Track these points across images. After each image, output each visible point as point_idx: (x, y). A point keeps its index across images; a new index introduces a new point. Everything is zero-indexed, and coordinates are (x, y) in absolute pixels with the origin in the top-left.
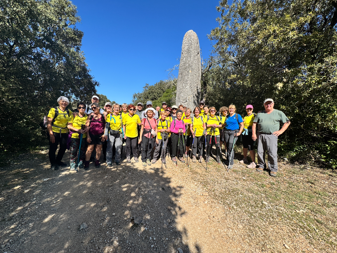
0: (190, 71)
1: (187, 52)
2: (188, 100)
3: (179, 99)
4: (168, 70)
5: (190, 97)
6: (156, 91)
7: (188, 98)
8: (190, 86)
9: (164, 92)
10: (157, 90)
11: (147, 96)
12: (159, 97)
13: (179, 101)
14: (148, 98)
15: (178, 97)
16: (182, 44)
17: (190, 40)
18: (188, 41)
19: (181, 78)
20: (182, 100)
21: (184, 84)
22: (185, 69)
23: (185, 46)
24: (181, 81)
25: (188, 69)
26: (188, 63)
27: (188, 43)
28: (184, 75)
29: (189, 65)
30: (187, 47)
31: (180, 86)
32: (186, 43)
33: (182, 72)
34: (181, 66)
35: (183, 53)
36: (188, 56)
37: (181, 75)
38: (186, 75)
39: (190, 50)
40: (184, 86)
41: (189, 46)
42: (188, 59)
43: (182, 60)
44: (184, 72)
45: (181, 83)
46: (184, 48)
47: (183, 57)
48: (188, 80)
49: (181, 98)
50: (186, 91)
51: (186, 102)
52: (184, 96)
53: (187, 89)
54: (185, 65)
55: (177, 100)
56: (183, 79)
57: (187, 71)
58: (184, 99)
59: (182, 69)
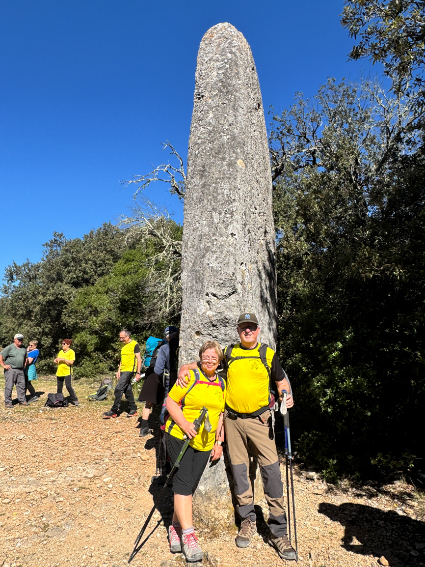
0: (240, 163)
1: (220, 91)
2: (239, 287)
3: (199, 279)
4: (133, 179)
5: (247, 274)
6: (90, 256)
7: (239, 279)
8: (245, 225)
9: (116, 258)
10: (93, 252)
11: (59, 274)
12: (99, 276)
13: (200, 292)
14: (60, 278)
15: (193, 270)
16: (196, 65)
17: (228, 51)
18: (220, 54)
19: (202, 188)
20: (215, 284)
21: (220, 214)
22: (218, 153)
23: (211, 71)
24: (203, 200)
25: (231, 152)
26: (226, 132)
27: (220, 58)
28: (213, 177)
29: (233, 140)
30: (218, 73)
31: (198, 225)
32: (214, 61)
33: (204, 166)
34: (200, 141)
35: (203, 96)
36: (223, 104)
37: (202, 176)
38: (223, 179)
39: (230, 82)
40: (218, 223)
41: (226, 69)
42: (226, 115)
43: (200, 120)
44: (211, 166)
45: (202, 210)
46: (206, 76)
47: (205, 109)
48: (236, 198)
49: (207, 274)
50: (229, 243)
51: (233, 293)
52: (220, 267)
53: (232, 234)
54: (213, 137)
55: (190, 285)
56: (213, 195)
57: (225, 163)
58: (221, 282)
59: (203, 154)
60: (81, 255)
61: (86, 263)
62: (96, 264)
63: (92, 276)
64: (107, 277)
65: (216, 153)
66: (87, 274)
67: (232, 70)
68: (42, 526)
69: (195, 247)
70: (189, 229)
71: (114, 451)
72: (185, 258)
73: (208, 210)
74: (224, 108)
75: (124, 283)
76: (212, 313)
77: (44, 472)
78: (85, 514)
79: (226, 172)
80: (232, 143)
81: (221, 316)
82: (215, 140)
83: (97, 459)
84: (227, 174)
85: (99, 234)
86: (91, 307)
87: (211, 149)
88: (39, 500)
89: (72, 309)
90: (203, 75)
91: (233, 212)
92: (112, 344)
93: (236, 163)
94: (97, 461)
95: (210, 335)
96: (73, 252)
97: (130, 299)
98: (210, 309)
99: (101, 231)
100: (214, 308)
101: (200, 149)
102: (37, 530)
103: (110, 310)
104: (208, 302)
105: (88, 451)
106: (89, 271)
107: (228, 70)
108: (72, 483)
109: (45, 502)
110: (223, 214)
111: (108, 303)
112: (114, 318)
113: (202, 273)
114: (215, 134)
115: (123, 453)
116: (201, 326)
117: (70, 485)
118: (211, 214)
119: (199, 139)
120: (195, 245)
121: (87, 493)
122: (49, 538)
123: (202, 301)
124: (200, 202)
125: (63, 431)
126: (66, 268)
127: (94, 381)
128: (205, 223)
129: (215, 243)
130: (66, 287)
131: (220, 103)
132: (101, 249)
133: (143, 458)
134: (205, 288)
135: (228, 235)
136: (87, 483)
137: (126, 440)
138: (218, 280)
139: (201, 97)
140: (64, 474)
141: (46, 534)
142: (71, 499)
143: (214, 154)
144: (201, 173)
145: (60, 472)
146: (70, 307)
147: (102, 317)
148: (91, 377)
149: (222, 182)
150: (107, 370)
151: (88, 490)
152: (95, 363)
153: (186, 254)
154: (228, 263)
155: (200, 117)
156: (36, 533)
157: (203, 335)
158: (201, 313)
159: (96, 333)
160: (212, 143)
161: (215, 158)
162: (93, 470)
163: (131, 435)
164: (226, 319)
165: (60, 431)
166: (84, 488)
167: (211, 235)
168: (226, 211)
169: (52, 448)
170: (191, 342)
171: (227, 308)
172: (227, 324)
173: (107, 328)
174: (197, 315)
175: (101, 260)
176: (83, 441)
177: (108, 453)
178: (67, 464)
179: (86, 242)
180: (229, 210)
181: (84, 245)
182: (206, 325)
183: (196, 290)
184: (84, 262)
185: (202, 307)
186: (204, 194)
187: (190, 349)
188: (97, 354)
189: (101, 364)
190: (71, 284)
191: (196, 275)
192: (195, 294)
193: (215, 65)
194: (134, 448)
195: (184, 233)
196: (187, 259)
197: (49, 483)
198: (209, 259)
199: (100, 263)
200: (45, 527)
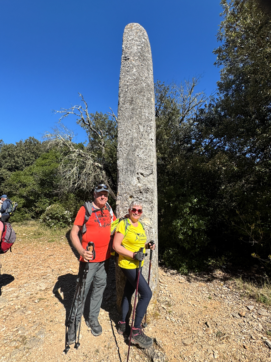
2: (154, 171)
4: (59, 110)
5: (155, 163)
7: (154, 166)
17: (142, 37)
18: (138, 38)
19: (131, 110)
20: (143, 168)
21: (144, 127)
22: (141, 92)
23: (133, 46)
24: (133, 117)
25: (148, 93)
26: (144, 81)
27: (138, 40)
28: (138, 105)
29: (148, 87)
30: (137, 48)
31: (129, 132)
32: (135, 40)
33: (132, 98)
34: (128, 84)
35: (128, 59)
36: (142, 65)
37: (131, 104)
38: (144, 107)
39: (145, 54)
40: (143, 132)
41: (142, 47)
42: (143, 72)
43: (127, 72)
44: (137, 98)
45: (132, 123)
46: (130, 48)
47: (131, 66)
48: (152, 119)
49: (138, 162)
50: (150, 144)
51: (151, 174)
52: (146, 158)
53: (151, 139)
54: (137, 82)
55: (125, 167)
56: (139, 115)
57: (145, 98)
58: (146, 166)
59: (131, 91)
60: (15, 153)
61: (18, 158)
62: (24, 159)
63: (22, 166)
64: (32, 167)
65: (139, 92)
66: (18, 164)
67: (145, 48)
68: (21, 339)
69: (128, 145)
70: (123, 134)
71: (53, 268)
72: (120, 151)
73: (136, 123)
74: (142, 68)
75: (43, 170)
76: (140, 185)
77: (7, 290)
78: (51, 321)
79: (146, 103)
80: (148, 88)
81: (146, 187)
82: (138, 85)
83: (44, 275)
84: (147, 104)
85: (26, 142)
86: (21, 182)
87: (136, 89)
88: (9, 315)
89: (9, 183)
90: (128, 47)
91: (151, 126)
92: (35, 204)
93: (151, 99)
94: (45, 277)
95: (138, 198)
96: (9, 151)
97: (47, 179)
98: (139, 182)
99: (28, 141)
100: (142, 182)
101: (129, 88)
102: (17, 344)
103: (34, 185)
104: (138, 178)
105: (35, 270)
106: (19, 163)
107: (143, 47)
108: (32, 296)
109: (16, 316)
110: (146, 127)
111: (33, 181)
112: (37, 189)
113: (134, 161)
114: (138, 81)
115: (59, 269)
116: (134, 193)
117: (30, 298)
118: (138, 126)
119: (127, 82)
120: (128, 144)
121: (46, 303)
122: (30, 350)
123: (134, 177)
124: (131, 118)
125: (12, 257)
126: (4, 159)
127: (22, 224)
128: (134, 131)
129: (142, 143)
130: (4, 170)
131: (140, 64)
132: (28, 151)
133: (74, 271)
134: (137, 170)
135: (149, 139)
136: (43, 295)
137: (57, 260)
138: (145, 165)
139: (127, 59)
140: (23, 290)
141: (26, 346)
142: (36, 309)
143: (138, 92)
144: (130, 102)
145: (20, 289)
146: (6, 182)
147: (28, 188)
148: (19, 222)
149: (144, 108)
150: (30, 218)
151: (45, 300)
152: (22, 214)
153: (121, 148)
154: (150, 156)
155: (127, 70)
156: (17, 347)
157: (134, 198)
158: (134, 185)
159: (23, 197)
160: (136, 86)
161: (139, 94)
162: (43, 284)
163: (60, 256)
164: (148, 189)
165: (9, 257)
166: (43, 299)
167: (139, 138)
168: (147, 125)
169: (7, 270)
170: (126, 202)
171: (149, 182)
172: (148, 192)
173: (31, 194)
174: (132, 186)
175: (27, 157)
176: (29, 263)
177: (49, 270)
178: (23, 281)
179: (18, 146)
180: (149, 125)
181: (17, 148)
182: (136, 192)
183: (130, 171)
184: (16, 157)
185: (135, 181)
186: (133, 114)
187: (126, 206)
188: (25, 209)
189: (27, 215)
190: (7, 169)
191: (130, 161)
192: (129, 173)
193: (136, 43)
194: (66, 265)
195: (119, 136)
196: (121, 151)
197: (14, 299)
198: (138, 153)
199: (27, 159)
200: (23, 340)
